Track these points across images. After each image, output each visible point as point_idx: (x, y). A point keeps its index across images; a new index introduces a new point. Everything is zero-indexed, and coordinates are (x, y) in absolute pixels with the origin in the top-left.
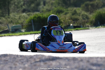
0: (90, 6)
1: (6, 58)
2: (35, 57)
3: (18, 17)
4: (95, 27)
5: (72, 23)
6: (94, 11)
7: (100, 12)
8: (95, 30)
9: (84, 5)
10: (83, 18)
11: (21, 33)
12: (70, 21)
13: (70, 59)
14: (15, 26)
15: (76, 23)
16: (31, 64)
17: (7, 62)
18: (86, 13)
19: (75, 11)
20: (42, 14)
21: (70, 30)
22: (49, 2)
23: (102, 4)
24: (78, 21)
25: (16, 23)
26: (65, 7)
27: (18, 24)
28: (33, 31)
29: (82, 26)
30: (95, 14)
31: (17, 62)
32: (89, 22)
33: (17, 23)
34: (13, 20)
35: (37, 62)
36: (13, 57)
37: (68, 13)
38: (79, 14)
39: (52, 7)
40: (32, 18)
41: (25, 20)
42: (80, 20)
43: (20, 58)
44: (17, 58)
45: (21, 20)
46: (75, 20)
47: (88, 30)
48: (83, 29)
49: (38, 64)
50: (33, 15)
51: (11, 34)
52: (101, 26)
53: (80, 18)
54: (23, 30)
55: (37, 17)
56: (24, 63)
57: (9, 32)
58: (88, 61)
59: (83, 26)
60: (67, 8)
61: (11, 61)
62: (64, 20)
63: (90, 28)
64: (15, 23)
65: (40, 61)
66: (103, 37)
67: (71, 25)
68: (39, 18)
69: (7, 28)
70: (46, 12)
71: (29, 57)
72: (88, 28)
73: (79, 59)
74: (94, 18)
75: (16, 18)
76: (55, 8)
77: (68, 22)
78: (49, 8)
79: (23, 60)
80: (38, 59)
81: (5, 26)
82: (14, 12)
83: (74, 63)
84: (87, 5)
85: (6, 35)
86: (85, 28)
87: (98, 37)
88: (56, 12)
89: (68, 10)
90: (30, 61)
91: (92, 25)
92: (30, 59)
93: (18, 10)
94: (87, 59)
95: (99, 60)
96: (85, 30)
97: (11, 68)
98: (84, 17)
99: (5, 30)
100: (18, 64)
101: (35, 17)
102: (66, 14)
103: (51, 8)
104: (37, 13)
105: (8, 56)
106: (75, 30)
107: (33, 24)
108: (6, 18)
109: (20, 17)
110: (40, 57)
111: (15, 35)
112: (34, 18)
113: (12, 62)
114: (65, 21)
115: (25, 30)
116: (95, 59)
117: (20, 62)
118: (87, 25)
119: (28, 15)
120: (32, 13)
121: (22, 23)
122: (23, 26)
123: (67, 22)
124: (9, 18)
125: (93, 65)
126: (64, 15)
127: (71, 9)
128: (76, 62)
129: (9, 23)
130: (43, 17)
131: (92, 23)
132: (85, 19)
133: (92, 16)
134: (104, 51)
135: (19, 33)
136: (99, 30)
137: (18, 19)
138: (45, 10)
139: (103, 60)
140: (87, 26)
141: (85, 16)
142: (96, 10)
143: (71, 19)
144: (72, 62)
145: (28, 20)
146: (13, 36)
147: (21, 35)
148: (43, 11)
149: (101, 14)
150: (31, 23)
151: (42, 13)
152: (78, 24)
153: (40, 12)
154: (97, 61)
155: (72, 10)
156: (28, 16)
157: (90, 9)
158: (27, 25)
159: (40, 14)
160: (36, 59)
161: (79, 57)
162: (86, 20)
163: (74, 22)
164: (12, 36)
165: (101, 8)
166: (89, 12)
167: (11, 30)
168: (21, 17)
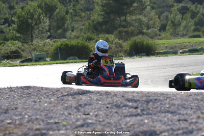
0: (124, 33)
2: (62, 90)
3: (42, 44)
4: (129, 58)
9: (117, 32)
10: (116, 47)
11: (46, 63)
13: (102, 92)
14: (39, 54)
16: (58, 97)
19: (107, 38)
20: (70, 42)
22: (78, 28)
23: (138, 31)
25: (40, 51)
26: (96, 34)
27: (42, 52)
28: (58, 60)
30: (130, 43)
33: (42, 50)
34: (37, 46)
35: (65, 95)
38: (111, 43)
39: (81, 33)
40: (59, 46)
41: (51, 47)
45: (46, 48)
49: (65, 98)
50: (59, 42)
51: (34, 64)
52: (137, 56)
53: (113, 46)
54: (48, 59)
55: (64, 44)
57: (32, 61)
59: (116, 56)
60: (98, 35)
63: (124, 58)
64: (38, 51)
65: (68, 95)
68: (67, 45)
69: (30, 56)
70: (74, 39)
71: (55, 90)
72: (122, 58)
73: (113, 94)
74: (129, 47)
75: (40, 45)
76: (85, 34)
78: (77, 35)
81: (28, 54)
82: (38, 38)
84: (120, 32)
85: (28, 64)
86: (118, 58)
87: (133, 68)
88: (85, 40)
89: (99, 37)
91: (126, 54)
92: (57, 93)
97: (35, 102)
99: (28, 58)
101: (62, 44)
103: (80, 35)
104: (64, 40)
105: (32, 88)
107: (59, 52)
108: (29, 45)
109: (44, 43)
111: (39, 65)
112: (61, 46)
115: (50, 59)
116: (131, 94)
118: (121, 54)
119: (54, 41)
120: (58, 40)
122: (49, 54)
125: (129, 100)
127: (103, 36)
130: (70, 44)
131: (127, 52)
132: (118, 48)
133: (126, 45)
135: (43, 63)
136: (134, 61)
137: (42, 46)
138: (72, 36)
140: (120, 56)
141: (119, 45)
142: (131, 37)
145: (53, 48)
146: (37, 65)
147: (45, 64)
148: (70, 38)
150: (57, 51)
151: (70, 40)
152: (110, 53)
153: (68, 39)
156: (54, 44)
157: (123, 37)
158: (52, 54)
159: (67, 41)
162: (120, 49)
165: (137, 35)
166: (123, 40)
167: (34, 59)
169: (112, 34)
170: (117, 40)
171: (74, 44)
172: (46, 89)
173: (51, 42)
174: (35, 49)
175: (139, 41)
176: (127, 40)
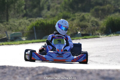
0: (100, 11)
1: (4, 71)
2: (37, 69)
3: (18, 24)
4: (105, 36)
5: (80, 31)
6: (105, 17)
7: (112, 18)
8: (106, 39)
9: (93, 10)
10: (92, 25)
11: (21, 42)
12: (78, 28)
13: (78, 71)
14: (14, 34)
15: (84, 30)
16: (33, 77)
17: (5, 74)
18: (96, 20)
19: (83, 17)
20: (46, 21)
21: (78, 38)
22: (54, 6)
23: (114, 9)
24: (87, 28)
25: (16, 31)
26: (72, 12)
27: (18, 32)
28: (35, 39)
29: (91, 34)
30: (107, 21)
31: (17, 74)
32: (99, 30)
34: (12, 26)
36: (12, 69)
37: (75, 19)
38: (88, 21)
39: (57, 12)
40: (35, 25)
41: (26, 26)
42: (89, 27)
43: (21, 70)
44: (17, 71)
45: (21, 27)
46: (83, 27)
47: (98, 39)
48: (93, 38)
49: (41, 77)
50: (35, 21)
51: (9, 43)
52: (113, 34)
53: (89, 24)
54: (24, 39)
55: (40, 23)
56: (25, 76)
57: (8, 41)
58: (98, 74)
59: (93, 34)
60: (74, 13)
61: (10, 73)
62: (71, 26)
63: (100, 36)
64: (14, 30)
65: (43, 74)
66: (115, 47)
67: (79, 32)
68: (42, 24)
69: (5, 36)
70: (50, 17)
71: (30, 70)
72: (98, 36)
73: (88, 72)
74: (106, 25)
75: (16, 24)
76: (61, 13)
77: (75, 29)
78: (53, 13)
79: (23, 72)
80: (40, 71)
81: (3, 34)
82: (13, 18)
83: (82, 76)
84: (97, 10)
85: (4, 43)
86: (94, 36)
87: (110, 46)
89: (75, 16)
90: (32, 73)
91: (103, 32)
92: (32, 72)
93: (18, 15)
94: (97, 72)
95: (111, 72)
96: (95, 38)
98: (94, 23)
99: (3, 38)
100: (18, 77)
101: (38, 23)
102: (73, 20)
104: (40, 19)
105: (7, 67)
106: (83, 39)
107: (35, 31)
108: (5, 25)
110: (43, 68)
111: (15, 44)
112: (37, 25)
113: (11, 75)
114: (72, 28)
115: (26, 39)
116: (106, 72)
117: (20, 75)
118: (97, 32)
119: (29, 20)
120: (34, 19)
121: (22, 31)
122: (24, 34)
123: (73, 29)
124: (8, 24)
125: (104, 78)
126: (71, 21)
127: (79, 14)
128: (85, 74)
129: (7, 30)
130: (46, 23)
131: (103, 30)
132: (94, 26)
133: (103, 23)
134: (116, 63)
135: (19, 42)
136: (111, 39)
137: (18, 26)
138: (48, 15)
139: (116, 73)
140: (97, 34)
142: (108, 15)
143: (79, 25)
144: (79, 75)
145: (29, 27)
146: (13, 44)
147: (21, 44)
148: (46, 17)
149: (113, 20)
150: (33, 30)
151: (46, 19)
152: (86, 31)
153: (44, 18)
154: (109, 74)
155: (80, 16)
156: (29, 23)
157: (100, 15)
158: (28, 33)
159: (43, 20)
160: (39, 71)
161: (88, 70)
162: (96, 27)
163: (82, 29)
164: (11, 44)
165: (113, 13)
166: (100, 18)
167: (10, 38)
168: (21, 24)
169: (89, 12)
170: (93, 18)
171: (50, 23)
172: (22, 68)
173: (27, 21)
174: (11, 28)
175: (116, 18)
176: (103, 18)
